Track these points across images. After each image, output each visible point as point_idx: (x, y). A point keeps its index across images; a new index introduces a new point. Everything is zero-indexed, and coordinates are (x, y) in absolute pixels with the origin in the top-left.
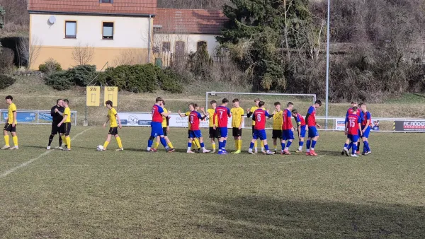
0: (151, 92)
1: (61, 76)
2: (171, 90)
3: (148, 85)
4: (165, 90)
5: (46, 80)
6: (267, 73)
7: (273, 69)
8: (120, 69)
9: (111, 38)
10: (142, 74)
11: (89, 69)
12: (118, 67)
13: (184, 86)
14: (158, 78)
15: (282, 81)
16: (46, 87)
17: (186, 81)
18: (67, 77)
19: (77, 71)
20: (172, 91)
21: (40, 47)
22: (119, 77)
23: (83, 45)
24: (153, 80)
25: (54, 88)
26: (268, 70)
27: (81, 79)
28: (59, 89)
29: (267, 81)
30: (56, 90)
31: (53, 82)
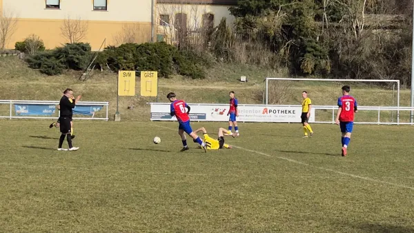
0: (166, 77)
1: (49, 57)
2: (191, 75)
3: (162, 69)
4: (184, 74)
5: (29, 61)
6: (308, 54)
7: (314, 48)
8: (124, 49)
9: (105, 8)
10: (155, 54)
11: (84, 48)
12: (122, 45)
13: (206, 71)
14: (174, 60)
15: (326, 64)
16: (30, 70)
17: (207, 64)
18: (57, 58)
19: (70, 51)
20: (193, 76)
21: (17, 20)
22: (125, 58)
23: (73, 17)
24: (168, 62)
25: (42, 72)
26: (309, 49)
27: (77, 61)
28: (49, 74)
29: (309, 63)
30: (45, 75)
31: (40, 65)
